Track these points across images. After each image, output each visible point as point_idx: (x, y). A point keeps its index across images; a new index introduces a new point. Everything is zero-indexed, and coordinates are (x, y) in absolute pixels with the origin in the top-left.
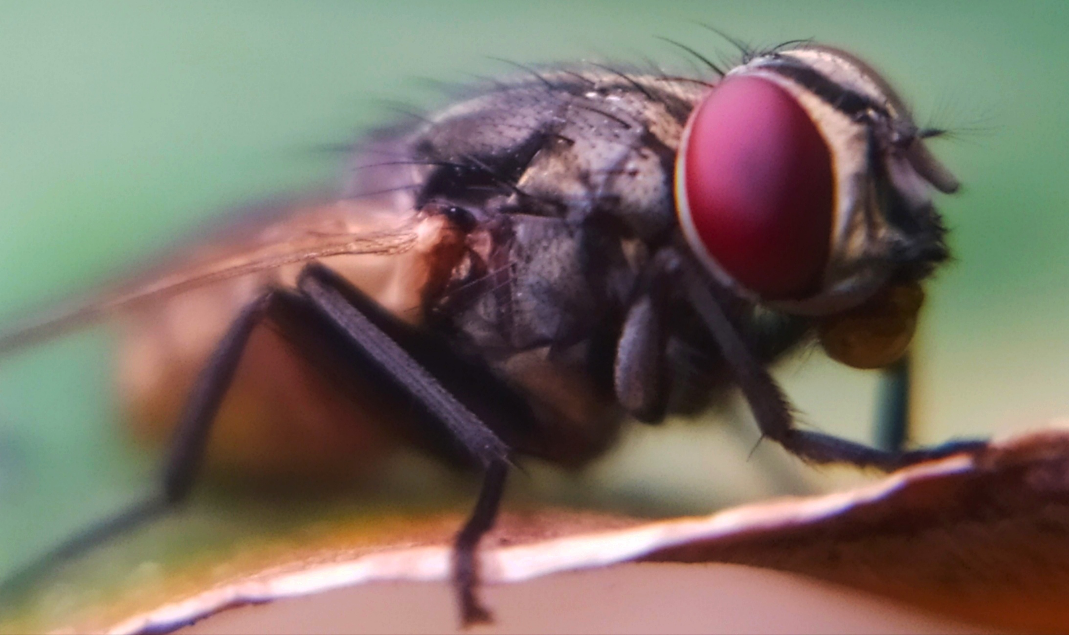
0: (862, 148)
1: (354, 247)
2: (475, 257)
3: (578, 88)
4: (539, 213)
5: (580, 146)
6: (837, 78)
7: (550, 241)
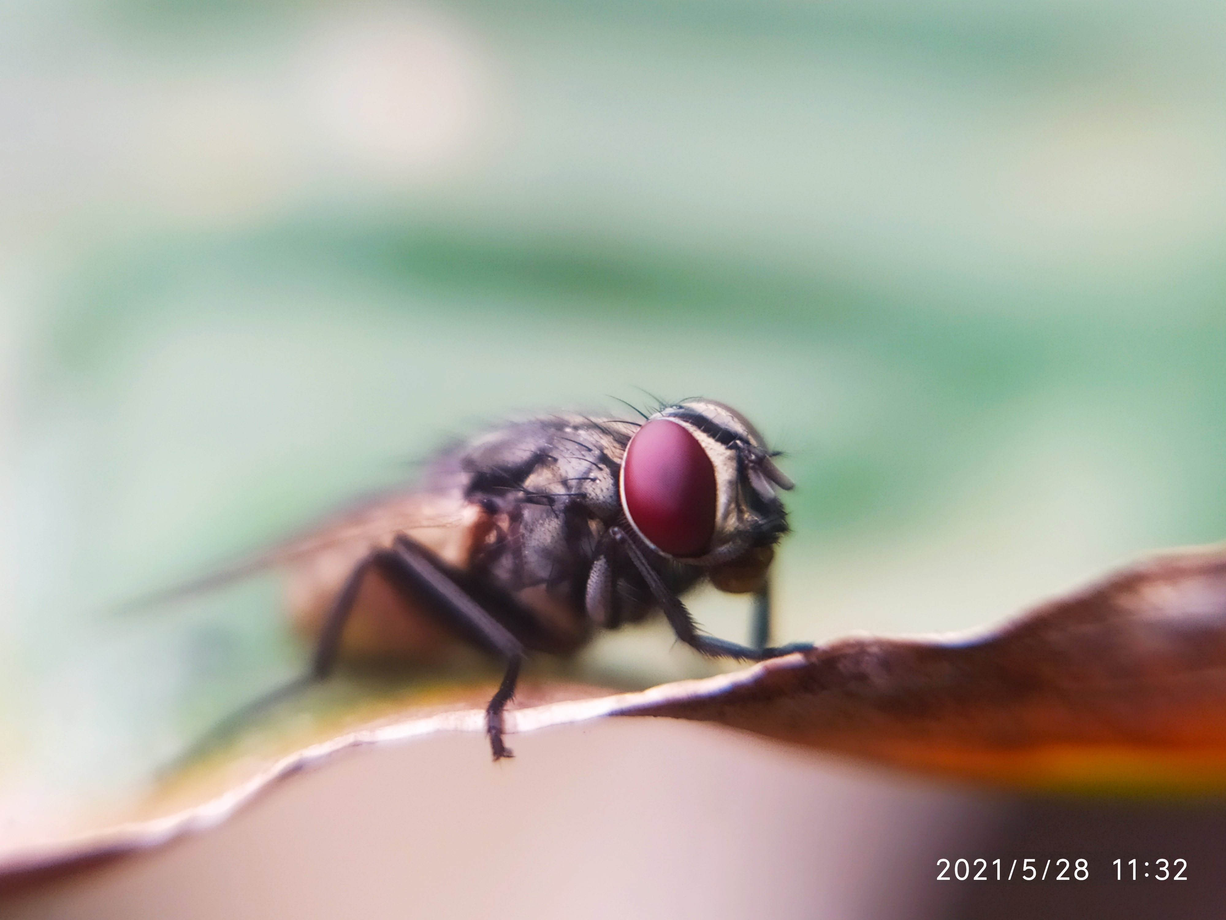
0: (734, 464)
1: (425, 523)
2: (499, 529)
3: (560, 426)
4: (537, 503)
5: (561, 463)
6: (717, 421)
7: (544, 520)
